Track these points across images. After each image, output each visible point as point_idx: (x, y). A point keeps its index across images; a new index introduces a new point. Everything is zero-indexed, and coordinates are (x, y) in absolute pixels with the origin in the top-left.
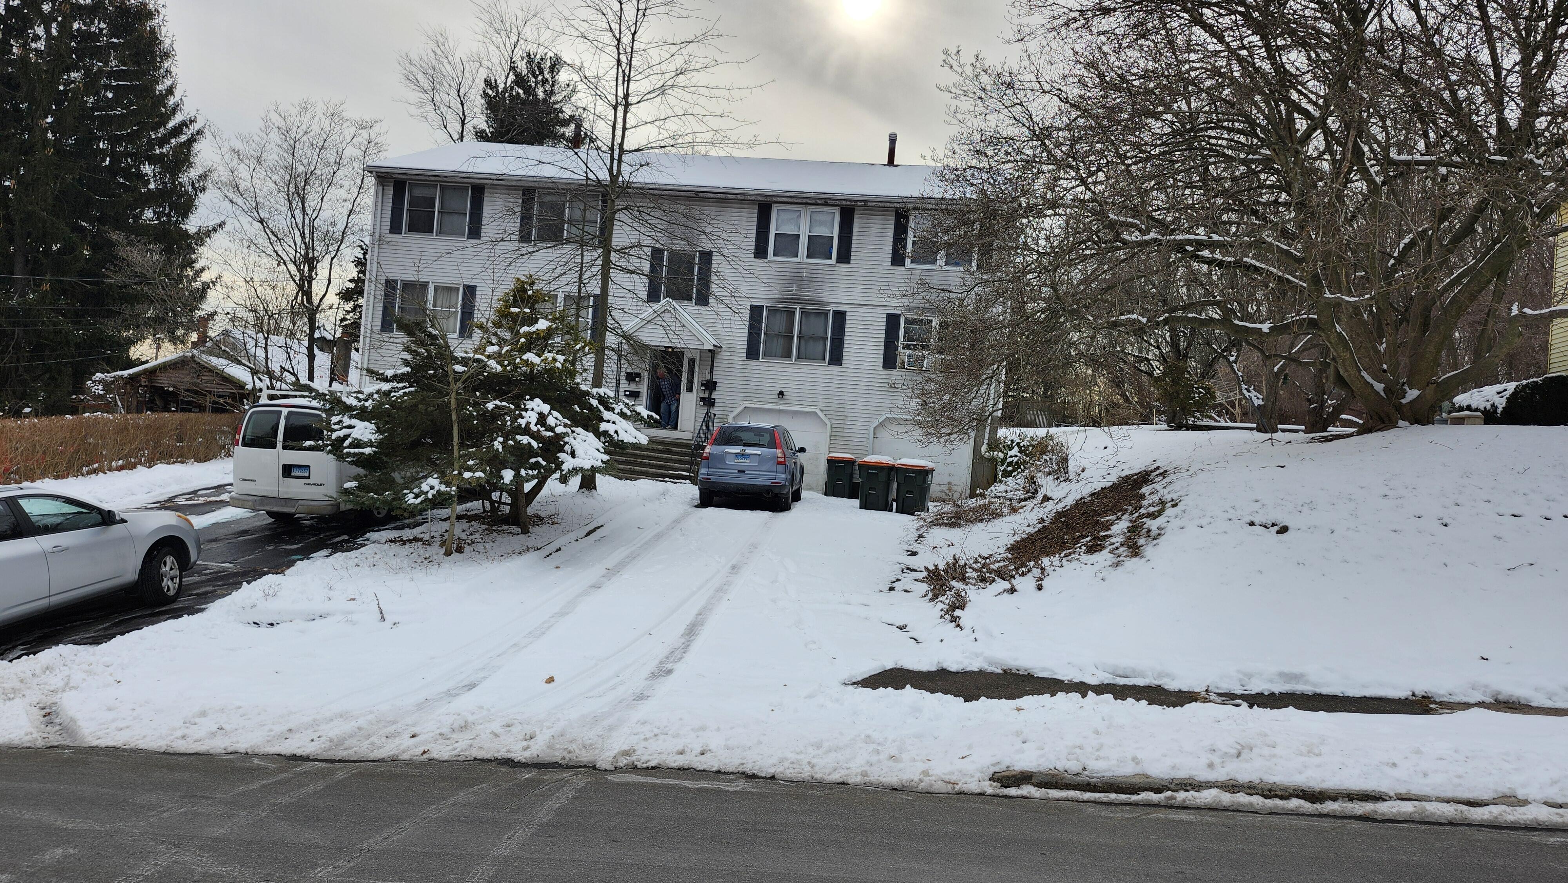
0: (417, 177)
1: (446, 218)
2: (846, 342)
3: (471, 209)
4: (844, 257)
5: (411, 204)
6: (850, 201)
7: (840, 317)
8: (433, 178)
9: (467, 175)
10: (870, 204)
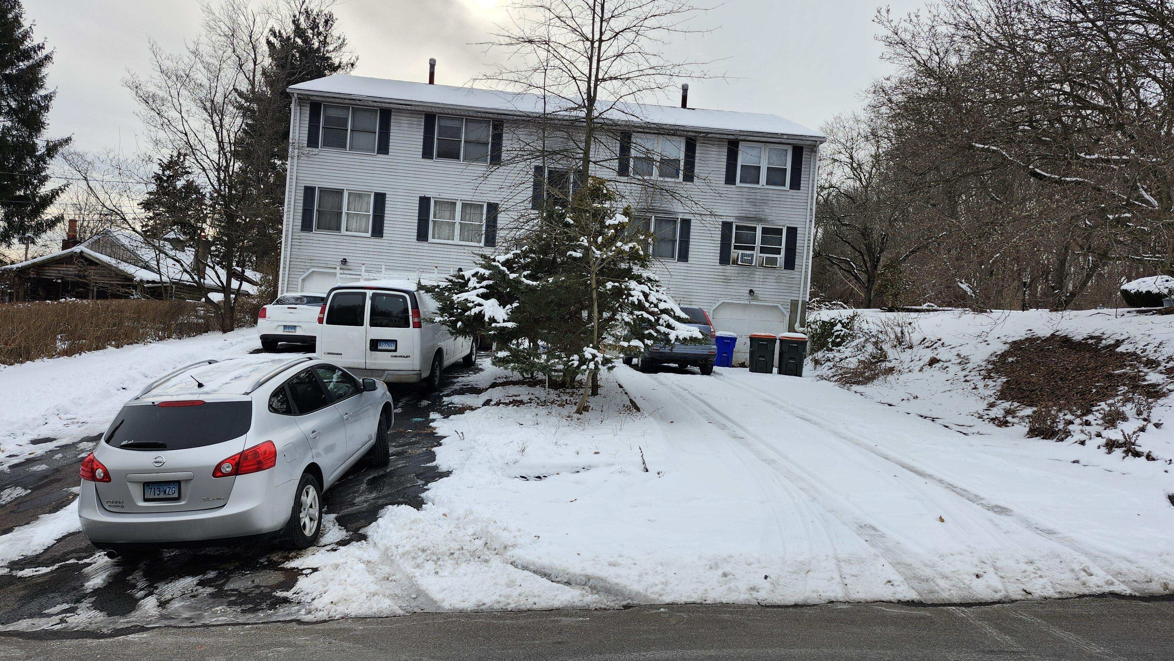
0: (333, 100)
1: (357, 135)
2: (691, 243)
3: (380, 128)
4: (689, 177)
5: (325, 123)
6: (696, 132)
7: (686, 224)
8: (346, 101)
9: (376, 100)
10: (710, 135)
